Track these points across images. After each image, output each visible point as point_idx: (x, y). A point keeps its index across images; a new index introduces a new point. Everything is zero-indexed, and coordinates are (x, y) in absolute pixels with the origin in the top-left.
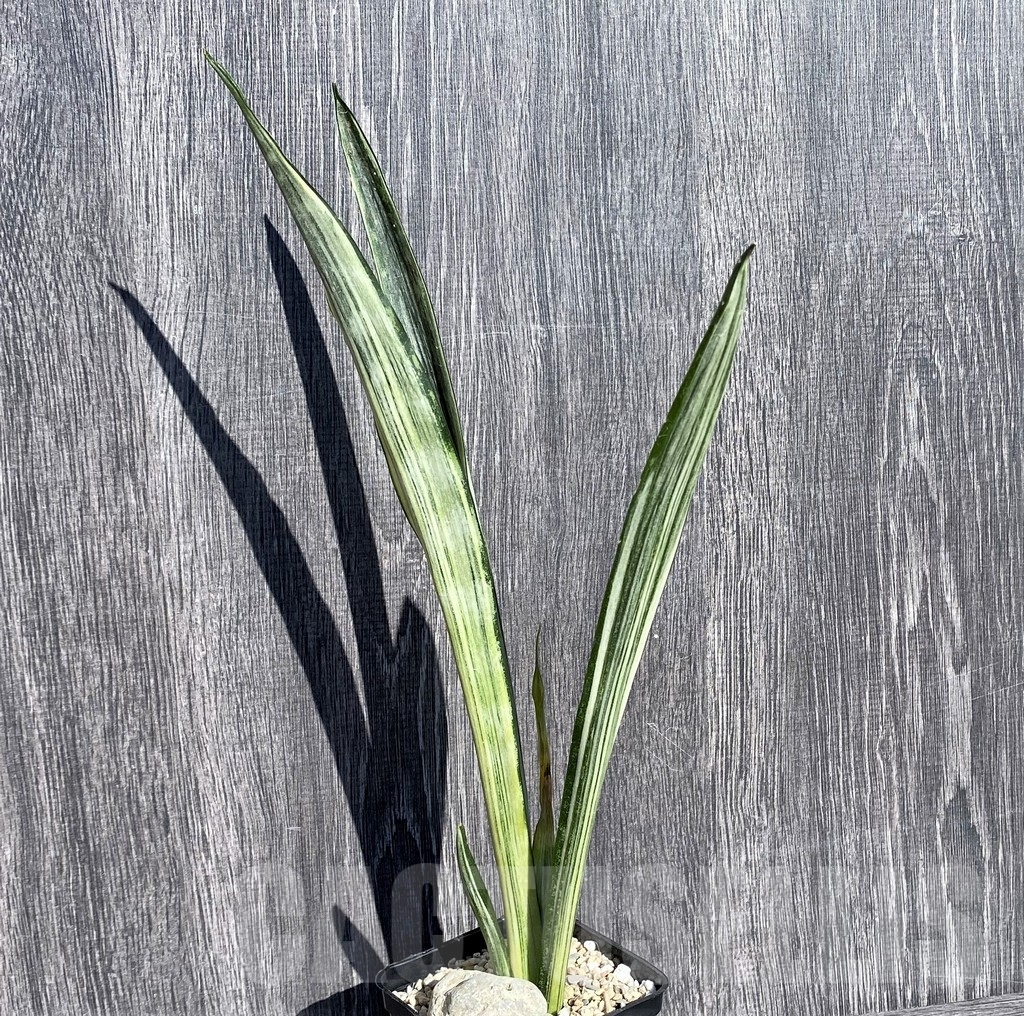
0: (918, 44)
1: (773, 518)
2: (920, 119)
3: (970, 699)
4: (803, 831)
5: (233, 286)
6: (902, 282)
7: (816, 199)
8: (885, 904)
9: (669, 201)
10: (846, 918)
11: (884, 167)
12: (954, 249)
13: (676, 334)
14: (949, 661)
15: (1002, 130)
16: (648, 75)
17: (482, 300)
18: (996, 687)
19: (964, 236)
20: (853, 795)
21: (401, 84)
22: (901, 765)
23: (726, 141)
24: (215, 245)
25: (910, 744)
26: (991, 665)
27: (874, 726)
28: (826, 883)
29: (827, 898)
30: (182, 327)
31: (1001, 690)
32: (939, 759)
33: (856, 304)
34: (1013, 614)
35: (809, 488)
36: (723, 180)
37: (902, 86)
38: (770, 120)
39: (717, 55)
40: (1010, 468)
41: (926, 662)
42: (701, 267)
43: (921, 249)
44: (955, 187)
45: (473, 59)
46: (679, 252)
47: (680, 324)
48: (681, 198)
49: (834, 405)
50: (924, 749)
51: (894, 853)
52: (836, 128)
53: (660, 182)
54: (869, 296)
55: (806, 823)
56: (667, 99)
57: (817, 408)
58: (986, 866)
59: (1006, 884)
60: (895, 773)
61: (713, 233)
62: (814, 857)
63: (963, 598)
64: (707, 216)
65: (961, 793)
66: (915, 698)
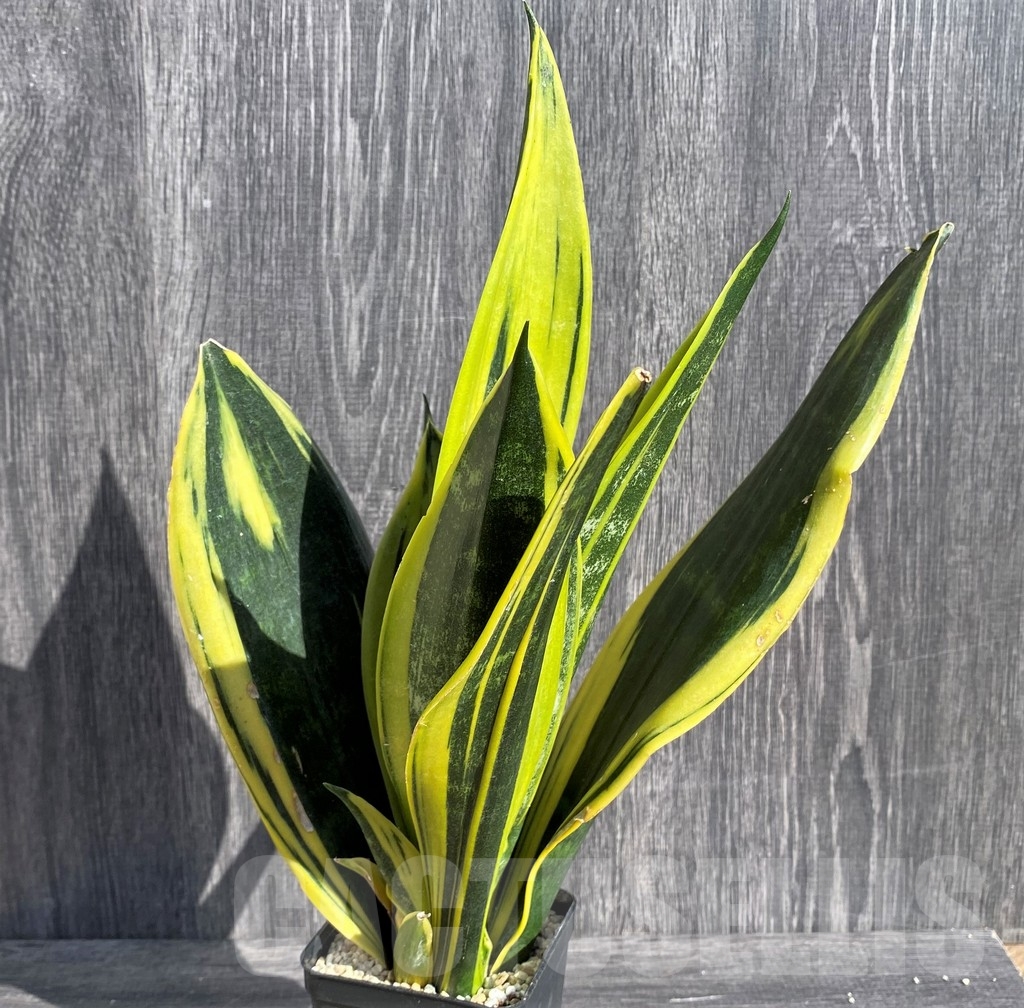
0: (855, 71)
1: (694, 492)
2: (854, 140)
3: (870, 667)
4: (705, 770)
5: (233, 269)
6: (828, 288)
7: (750, 209)
8: (778, 841)
9: (615, 208)
10: (740, 850)
11: (817, 183)
12: (880, 260)
13: (614, 325)
14: (853, 632)
15: (932, 152)
16: (602, 94)
17: (443, 288)
18: (896, 659)
19: (890, 248)
20: (754, 742)
21: (383, 100)
22: (801, 721)
23: (670, 156)
24: (219, 234)
25: (811, 703)
26: (893, 639)
27: (777, 684)
28: (723, 818)
29: (724, 830)
30: (189, 302)
31: (901, 662)
32: (837, 718)
33: (783, 305)
34: (917, 595)
35: (729, 468)
36: (665, 189)
37: (838, 110)
38: (711, 139)
39: (666, 79)
40: (922, 461)
41: (831, 631)
42: (640, 266)
43: (848, 258)
44: (885, 203)
45: (447, 80)
46: (620, 253)
47: (619, 317)
48: (625, 205)
49: (756, 395)
50: (823, 708)
51: (789, 797)
52: (772, 146)
53: (608, 191)
54: (796, 297)
55: (709, 763)
56: (618, 117)
57: (741, 397)
58: (876, 818)
59: (894, 836)
60: (794, 727)
61: (653, 237)
62: (714, 794)
63: (869, 576)
64: (649, 222)
65: (856, 751)
66: (818, 662)
